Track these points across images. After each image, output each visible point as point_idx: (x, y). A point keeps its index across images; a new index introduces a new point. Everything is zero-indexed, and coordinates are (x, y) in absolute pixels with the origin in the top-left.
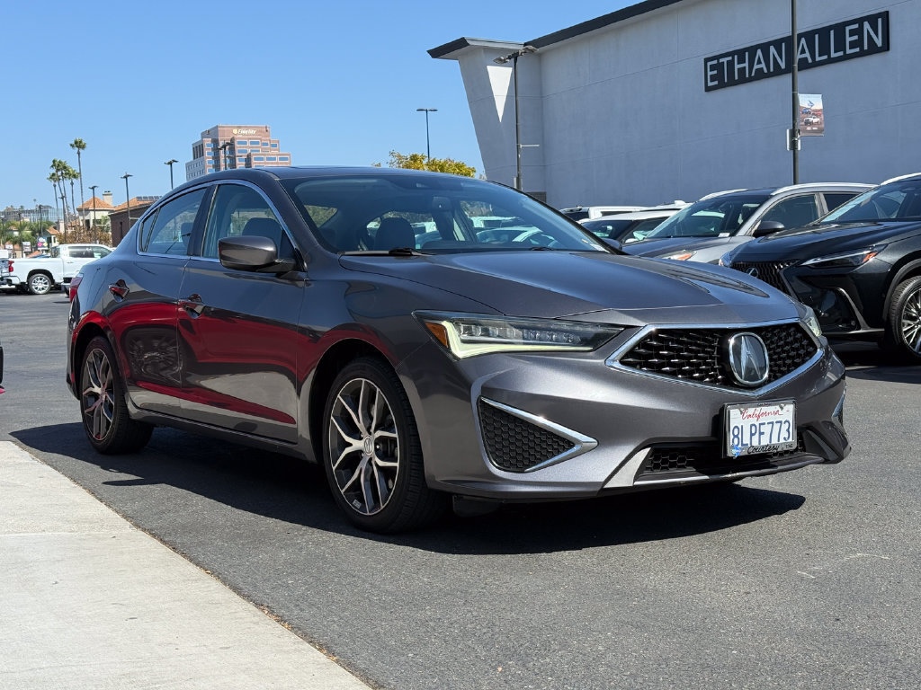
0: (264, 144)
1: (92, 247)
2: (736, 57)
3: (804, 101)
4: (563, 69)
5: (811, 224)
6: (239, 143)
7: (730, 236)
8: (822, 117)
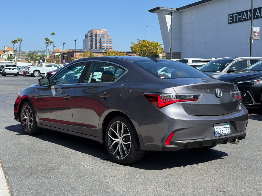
0: (105, 35)
1: (51, 64)
2: (238, 14)
3: (254, 29)
4: (187, 16)
5: (243, 70)
6: (98, 34)
7: (220, 72)
8: (259, 34)
